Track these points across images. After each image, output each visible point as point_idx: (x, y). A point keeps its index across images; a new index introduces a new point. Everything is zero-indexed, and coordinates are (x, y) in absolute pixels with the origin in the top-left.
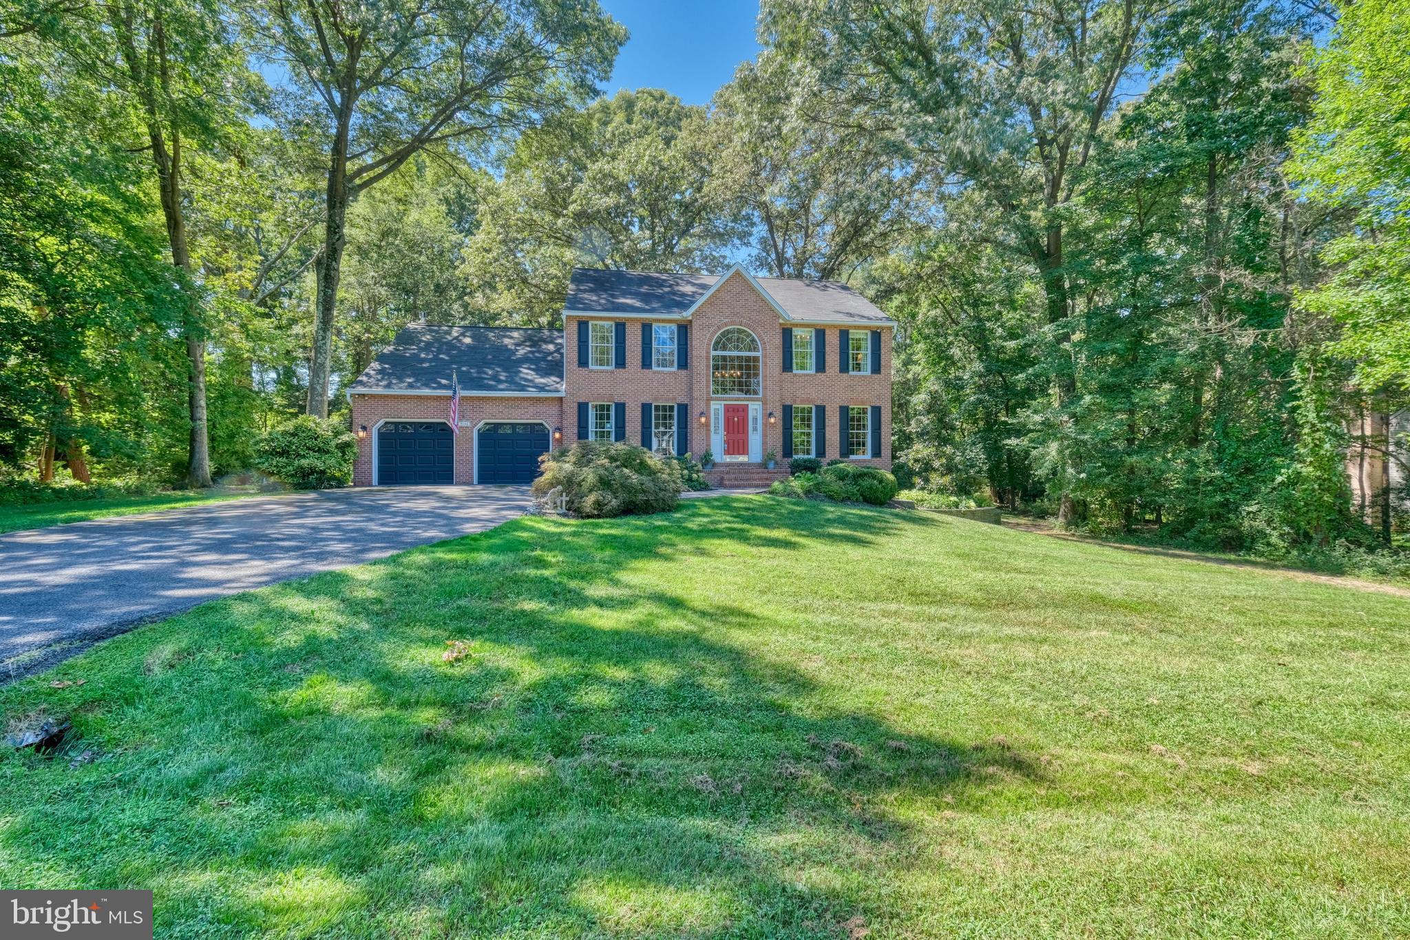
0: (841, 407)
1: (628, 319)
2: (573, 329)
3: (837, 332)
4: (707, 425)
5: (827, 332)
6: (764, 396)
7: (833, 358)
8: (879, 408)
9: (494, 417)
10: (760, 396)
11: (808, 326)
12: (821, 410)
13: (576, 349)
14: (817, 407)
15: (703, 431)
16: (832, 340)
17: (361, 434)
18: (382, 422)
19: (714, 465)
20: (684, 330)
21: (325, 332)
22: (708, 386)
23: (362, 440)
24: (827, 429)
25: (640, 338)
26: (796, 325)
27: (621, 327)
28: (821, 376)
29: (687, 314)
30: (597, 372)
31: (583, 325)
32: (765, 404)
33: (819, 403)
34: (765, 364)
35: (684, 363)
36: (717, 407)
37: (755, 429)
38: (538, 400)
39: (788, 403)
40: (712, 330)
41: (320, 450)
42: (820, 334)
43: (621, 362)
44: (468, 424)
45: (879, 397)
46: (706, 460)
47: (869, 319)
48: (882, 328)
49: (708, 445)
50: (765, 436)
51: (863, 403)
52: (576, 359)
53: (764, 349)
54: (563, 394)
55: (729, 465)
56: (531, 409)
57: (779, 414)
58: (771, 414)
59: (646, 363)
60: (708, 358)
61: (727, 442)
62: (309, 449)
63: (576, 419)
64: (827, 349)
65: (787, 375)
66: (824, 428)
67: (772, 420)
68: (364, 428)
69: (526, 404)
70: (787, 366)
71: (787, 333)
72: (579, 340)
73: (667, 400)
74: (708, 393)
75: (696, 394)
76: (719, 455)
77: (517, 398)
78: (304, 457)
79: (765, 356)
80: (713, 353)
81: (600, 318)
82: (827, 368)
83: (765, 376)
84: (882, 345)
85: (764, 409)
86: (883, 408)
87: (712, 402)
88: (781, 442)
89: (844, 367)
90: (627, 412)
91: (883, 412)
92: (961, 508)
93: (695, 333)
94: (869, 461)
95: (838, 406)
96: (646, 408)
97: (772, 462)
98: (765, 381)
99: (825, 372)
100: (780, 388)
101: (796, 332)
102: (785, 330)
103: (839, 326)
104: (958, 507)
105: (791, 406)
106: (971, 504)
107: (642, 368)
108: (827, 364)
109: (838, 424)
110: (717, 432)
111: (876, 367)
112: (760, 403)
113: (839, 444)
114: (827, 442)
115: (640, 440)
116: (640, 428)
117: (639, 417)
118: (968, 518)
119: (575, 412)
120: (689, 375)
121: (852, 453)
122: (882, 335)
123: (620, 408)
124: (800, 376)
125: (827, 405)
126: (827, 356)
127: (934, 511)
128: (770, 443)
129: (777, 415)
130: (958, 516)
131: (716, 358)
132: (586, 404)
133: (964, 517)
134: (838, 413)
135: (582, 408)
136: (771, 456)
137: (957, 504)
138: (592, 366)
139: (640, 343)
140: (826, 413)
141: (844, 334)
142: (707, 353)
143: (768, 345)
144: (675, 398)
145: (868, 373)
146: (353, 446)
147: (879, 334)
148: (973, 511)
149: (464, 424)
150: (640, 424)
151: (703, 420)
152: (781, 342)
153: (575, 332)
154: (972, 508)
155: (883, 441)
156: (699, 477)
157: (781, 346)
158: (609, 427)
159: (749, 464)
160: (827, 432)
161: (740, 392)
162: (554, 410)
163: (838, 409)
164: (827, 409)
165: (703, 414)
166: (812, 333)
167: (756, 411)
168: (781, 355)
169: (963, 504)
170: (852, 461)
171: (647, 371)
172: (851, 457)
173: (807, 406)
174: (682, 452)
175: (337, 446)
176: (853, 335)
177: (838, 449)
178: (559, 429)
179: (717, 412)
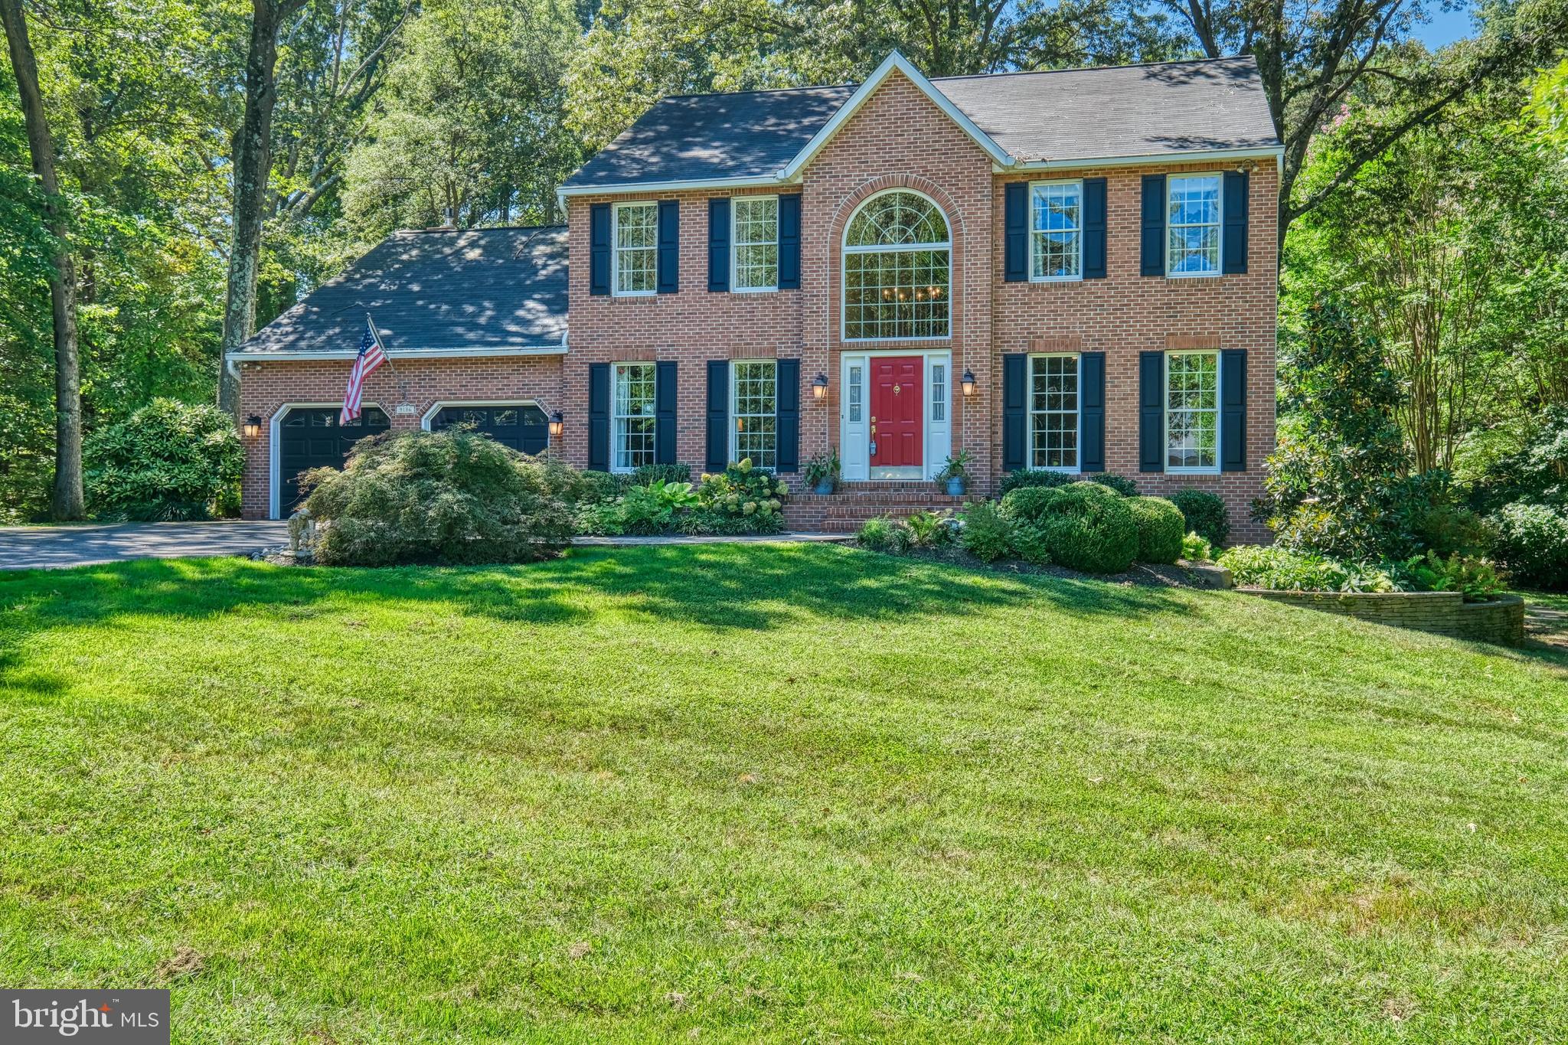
0: (1143, 356)
1: (682, 194)
2: (582, 219)
3: (1137, 184)
4: (832, 402)
5: (1112, 184)
6: (958, 337)
7: (1124, 244)
8: (1242, 355)
9: (453, 395)
10: (950, 337)
11: (1066, 174)
12: (1095, 363)
13: (587, 259)
14: (1085, 356)
15: (824, 416)
16: (1124, 204)
17: (251, 430)
18: (284, 410)
19: (836, 487)
20: (791, 203)
21: (243, 257)
22: (835, 321)
23: (252, 440)
24: (1109, 405)
25: (705, 230)
26: (1038, 176)
27: (668, 211)
28: (1096, 285)
29: (789, 171)
30: (624, 302)
31: (600, 212)
32: (957, 354)
33: (1090, 347)
34: (958, 268)
35: (789, 275)
36: (856, 363)
37: (938, 415)
38: (527, 360)
39: (1017, 348)
40: (843, 201)
41: (171, 458)
42: (1096, 188)
43: (668, 283)
44: (412, 410)
45: (1241, 327)
46: (826, 477)
47: (1225, 145)
48: (1254, 163)
49: (835, 447)
50: (957, 423)
51: (1200, 343)
52: (587, 281)
53: (958, 234)
54: (563, 349)
55: (877, 487)
56: (515, 379)
57: (989, 377)
58: (971, 377)
59: (718, 281)
60: (835, 262)
61: (874, 438)
62: (156, 455)
63: (586, 397)
64: (1112, 223)
65: (1012, 289)
66: (1101, 404)
67: (970, 389)
68: (255, 421)
69: (506, 369)
70: (1015, 269)
71: (1014, 194)
72: (593, 244)
73: (759, 353)
74: (835, 335)
75: (809, 339)
76: (856, 465)
77: (491, 360)
78: (148, 467)
79: (958, 250)
80: (847, 250)
81: (633, 196)
82: (1110, 267)
83: (958, 293)
84: (1253, 204)
85: (956, 366)
86: (1252, 353)
87: (844, 354)
88: (999, 438)
89: (1152, 263)
90: (680, 381)
91: (1252, 362)
92: (1346, 591)
93: (809, 211)
94: (1215, 480)
95: (1136, 352)
96: (716, 372)
97: (956, 480)
98: (958, 303)
99: (1105, 276)
100: (996, 318)
101: (1036, 191)
102: (1008, 187)
103: (1142, 167)
104: (1338, 588)
105: (1023, 358)
106: (1382, 582)
107: (710, 291)
108: (1110, 258)
109: (1137, 394)
110: (855, 416)
111: (1236, 260)
112: (948, 352)
113: (1137, 444)
114: (1108, 436)
115: (703, 435)
116: (703, 412)
117: (704, 389)
118: (1359, 616)
119: (585, 381)
120: (800, 301)
121: (1175, 461)
122: (1253, 180)
123: (667, 372)
124: (1045, 288)
125: (1109, 353)
126: (1110, 241)
127: (1266, 596)
128: (967, 439)
129: (984, 377)
130: (1328, 609)
131: (854, 261)
132: (606, 367)
133: (1346, 613)
134: (1137, 369)
135: (598, 375)
136: (955, 468)
137: (1337, 581)
138: (616, 292)
139: (705, 238)
140: (1108, 369)
141: (1153, 186)
142: (832, 250)
143: (965, 230)
144: (774, 349)
145: (1216, 273)
146: (232, 450)
147: (1245, 177)
148: (1383, 598)
149: (404, 409)
150: (704, 404)
151: (819, 392)
152: (1002, 216)
153: (587, 228)
154: (1380, 591)
155: (1250, 431)
156: (759, 507)
157: (1001, 225)
158: (649, 411)
159: (920, 486)
160: (1108, 413)
161: (905, 331)
162: (551, 381)
163: (1137, 361)
164: (1108, 361)
165: (822, 380)
166: (1075, 189)
167: (938, 370)
168: (1001, 243)
169: (1355, 582)
170: (1171, 479)
171: (720, 295)
172: (1170, 471)
173: (1063, 355)
174: (788, 460)
175: (203, 450)
176: (1177, 187)
177: (1136, 453)
178: (559, 417)
179: (856, 374)
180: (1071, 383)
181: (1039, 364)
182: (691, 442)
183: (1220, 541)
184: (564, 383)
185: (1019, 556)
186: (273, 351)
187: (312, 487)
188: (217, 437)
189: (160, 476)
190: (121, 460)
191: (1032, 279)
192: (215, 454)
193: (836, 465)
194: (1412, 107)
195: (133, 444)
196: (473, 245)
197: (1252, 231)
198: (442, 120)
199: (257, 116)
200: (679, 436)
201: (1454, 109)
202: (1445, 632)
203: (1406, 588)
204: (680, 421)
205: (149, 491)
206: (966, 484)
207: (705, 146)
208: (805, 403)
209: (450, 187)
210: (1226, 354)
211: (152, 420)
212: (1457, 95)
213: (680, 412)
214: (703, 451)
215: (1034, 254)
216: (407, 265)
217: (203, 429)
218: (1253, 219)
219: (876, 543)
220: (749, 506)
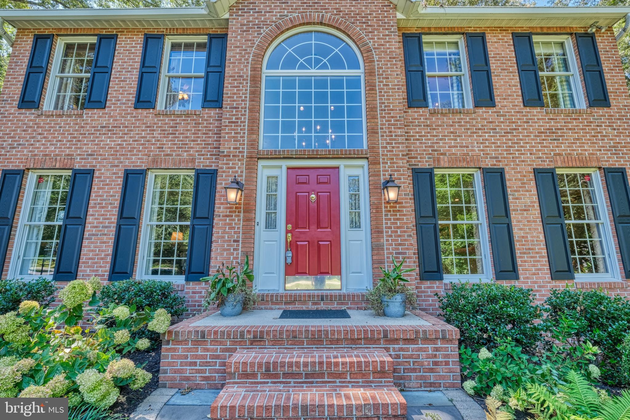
0: (538, 172)
1: (121, 30)
2: (26, 46)
3: (508, 39)
4: (247, 207)
5: (490, 38)
6: (372, 147)
7: (506, 81)
10: (365, 149)
11: (450, 32)
12: (494, 179)
15: (238, 222)
16: (501, 52)
19: (248, 300)
20: (218, 41)
24: (513, 215)
26: (429, 30)
27: (107, 43)
28: (486, 113)
30: (50, 115)
31: (43, 41)
32: (374, 163)
33: (489, 163)
34: (371, 88)
35: (213, 97)
36: (273, 171)
37: (355, 224)
39: (424, 164)
40: (264, 31)
42: (476, 42)
43: (96, 101)
45: (615, 150)
48: (598, 26)
49: (248, 255)
50: (377, 231)
51: (581, 164)
52: (17, 96)
53: (369, 60)
57: (407, 186)
58: (388, 184)
59: (145, 100)
61: (291, 246)
64: (494, 65)
65: (415, 113)
66: (507, 214)
67: (392, 195)
70: (416, 97)
71: (412, 43)
72: (31, 66)
73: (178, 166)
74: (253, 144)
75: (227, 148)
76: (270, 275)
79: (370, 73)
80: (267, 72)
82: (497, 99)
84: (603, 56)
85: (373, 174)
86: (629, 172)
87: (261, 163)
88: (415, 247)
89: (532, 97)
90: (95, 188)
95: (530, 169)
96: (134, 180)
97: (399, 298)
98: (372, 118)
99: (494, 106)
102: (405, 36)
103: (511, 27)
105: (431, 172)
107: (136, 108)
108: (496, 92)
109: (537, 205)
110: (270, 224)
111: (598, 97)
112: (364, 162)
113: (544, 252)
114: (517, 245)
115: (111, 243)
116: (114, 219)
117: (118, 196)
120: (221, 118)
122: (599, 40)
123: (82, 180)
124: (443, 114)
125: (507, 169)
126: (494, 79)
129: (402, 186)
131: (273, 82)
132: (21, 173)
134: (533, 183)
135: (11, 181)
138: (44, 108)
139: (138, 65)
140: (508, 184)
141: (521, 39)
142: (254, 69)
143: (376, 58)
144: (193, 161)
145: (583, 106)
147: (591, 38)
150: (116, 211)
151: (232, 195)
153: (28, 54)
160: (514, 223)
163: (532, 176)
164: (507, 176)
165: (238, 185)
166: (459, 42)
167: (354, 181)
170: (583, 287)
171: (145, 112)
172: (580, 278)
173: (462, 172)
174: (198, 269)
177: (544, 261)
179: (272, 181)
180: (471, 196)
182: (97, 250)
191: (431, 106)
193: (249, 276)
200: (85, 243)
204: (88, 227)
208: (220, 209)
213: (90, 219)
214: (109, 259)
218: (605, 67)
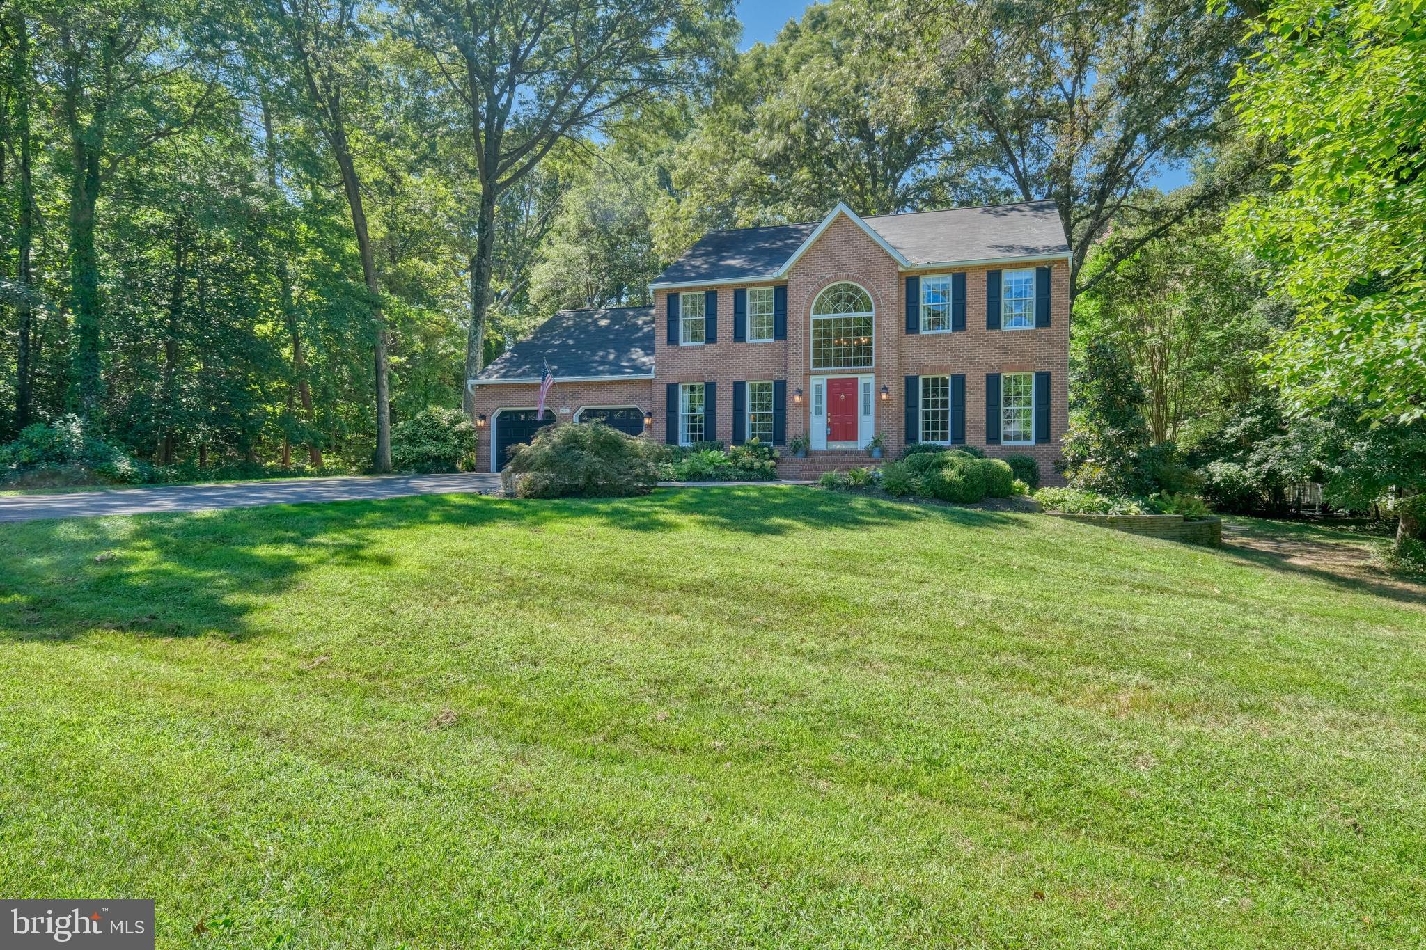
0: (989, 376)
1: (719, 287)
2: (663, 302)
3: (984, 276)
4: (805, 404)
5: (969, 276)
6: (879, 366)
7: (976, 311)
8: (1048, 375)
9: (591, 403)
10: (873, 366)
11: (942, 271)
12: (959, 381)
13: (665, 325)
14: (953, 376)
15: (801, 412)
16: (977, 288)
17: (480, 423)
18: (498, 412)
19: (808, 453)
20: (781, 291)
22: (807, 358)
23: (481, 428)
24: (968, 406)
25: (732, 307)
26: (925, 272)
27: (711, 296)
28: (960, 335)
29: (779, 273)
30: (687, 348)
31: (672, 298)
32: (878, 376)
33: (956, 371)
34: (878, 326)
35: (780, 332)
36: (818, 382)
37: (867, 411)
38: (633, 382)
39: (914, 374)
40: (811, 289)
41: (437, 439)
42: (960, 279)
43: (711, 337)
44: (568, 411)
45: (1047, 359)
46: (801, 448)
47: (1036, 251)
48: (1054, 262)
49: (807, 430)
50: (877, 416)
51: (1022, 369)
52: (665, 337)
53: (878, 307)
54: (652, 376)
55: (831, 453)
56: (625, 393)
57: (897, 390)
58: (886, 389)
59: (739, 336)
60: (806, 324)
61: (829, 425)
62: (429, 437)
63: (665, 403)
64: (969, 299)
65: (912, 338)
66: (963, 405)
67: (885, 396)
68: (483, 417)
69: (620, 388)
70: (911, 326)
71: (911, 283)
72: (669, 315)
73: (763, 377)
74: (807, 366)
75: (792, 369)
76: (819, 440)
77: (611, 382)
78: (425, 444)
79: (878, 316)
80: (813, 317)
81: (691, 289)
82: (968, 325)
83: (878, 341)
84: (1053, 286)
85: (877, 383)
86: (1053, 374)
87: (812, 377)
88: (903, 425)
89: (994, 321)
90: (718, 393)
91: (1053, 379)
92: (1112, 514)
93: (792, 295)
94: (1031, 448)
95: (984, 374)
96: (739, 388)
97: (877, 449)
98: (878, 347)
99: (965, 330)
100: (901, 355)
101: (924, 281)
102: (908, 279)
103: (987, 266)
104: (1106, 512)
105: (916, 378)
106: (1134, 508)
107: (735, 341)
108: (969, 319)
109: (984, 398)
110: (818, 413)
111: (1044, 318)
112: (873, 375)
113: (984, 427)
114: (967, 423)
115: (731, 424)
116: (731, 411)
117: (731, 398)
118: (1119, 529)
119: (665, 395)
120: (786, 346)
121: (1007, 438)
122: (1054, 272)
123: (710, 389)
124: (929, 337)
125: (968, 375)
126: (968, 309)
127: (1063, 517)
128: (884, 426)
129: (893, 389)
130: (1100, 524)
131: (817, 323)
132: (676, 385)
133: (1111, 527)
134: (984, 384)
135: (672, 390)
136: (877, 442)
137: (1106, 508)
138: (681, 343)
139: (732, 312)
140: (967, 384)
141: (994, 276)
142: (805, 317)
143: (882, 305)
144: (771, 375)
145: (1032, 326)
146: (470, 433)
147: (1049, 271)
148: (1134, 518)
149: (564, 411)
150: (731, 406)
151: (797, 399)
152: (904, 296)
153: (665, 307)
154: (1133, 514)
155: (1053, 420)
156: (763, 465)
157: (904, 301)
158: (700, 411)
159: (856, 453)
160: (967, 409)
161: (847, 363)
162: (644, 393)
163: (984, 379)
164: (967, 380)
165: (799, 392)
166: (947, 280)
167: (867, 386)
168: (904, 312)
169: (1117, 509)
170: (1005, 448)
171: (740, 344)
172: (1004, 443)
173: (940, 376)
174: (780, 438)
175: (454, 434)
176: (1007, 277)
177: (984, 433)
178: (650, 414)
179: (818, 388)
180: (945, 392)
181: (926, 382)
182: (724, 428)
183: (1035, 485)
184: (652, 395)
185: (914, 493)
186: (494, 380)
187: (514, 454)
188: (462, 426)
189: (431, 448)
190: (411, 440)
191: (922, 332)
192: (461, 435)
193: (808, 441)
194: (1151, 227)
195: (417, 431)
196: (604, 317)
197: (1053, 302)
198: (584, 247)
199: (483, 249)
200: (718, 424)
201: (1176, 227)
202: (1172, 538)
203: (1148, 512)
204: (718, 416)
205: (426, 457)
206: (883, 452)
207: (733, 258)
208: (789, 405)
209: (588, 285)
210: (1038, 374)
211: (429, 418)
212: (1178, 219)
213: (718, 411)
214: (731, 433)
215: (923, 318)
216: (567, 329)
217: (455, 422)
218: (1054, 295)
219: (831, 485)
220: (757, 465)
